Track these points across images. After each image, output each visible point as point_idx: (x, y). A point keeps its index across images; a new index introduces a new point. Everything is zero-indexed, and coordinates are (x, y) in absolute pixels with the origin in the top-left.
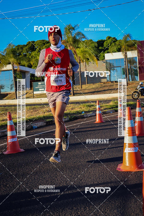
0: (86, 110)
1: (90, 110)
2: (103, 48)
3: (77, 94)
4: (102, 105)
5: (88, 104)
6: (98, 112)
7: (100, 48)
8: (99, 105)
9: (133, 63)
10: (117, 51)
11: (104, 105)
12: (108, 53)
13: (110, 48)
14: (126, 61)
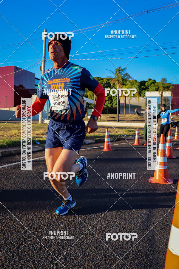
0: (127, 134)
1: (130, 134)
2: (145, 87)
3: (120, 121)
4: (140, 132)
5: (129, 130)
6: (136, 137)
7: (142, 87)
8: (138, 131)
9: (167, 102)
10: (155, 90)
11: (141, 131)
12: (148, 91)
13: (149, 88)
14: (162, 99)
